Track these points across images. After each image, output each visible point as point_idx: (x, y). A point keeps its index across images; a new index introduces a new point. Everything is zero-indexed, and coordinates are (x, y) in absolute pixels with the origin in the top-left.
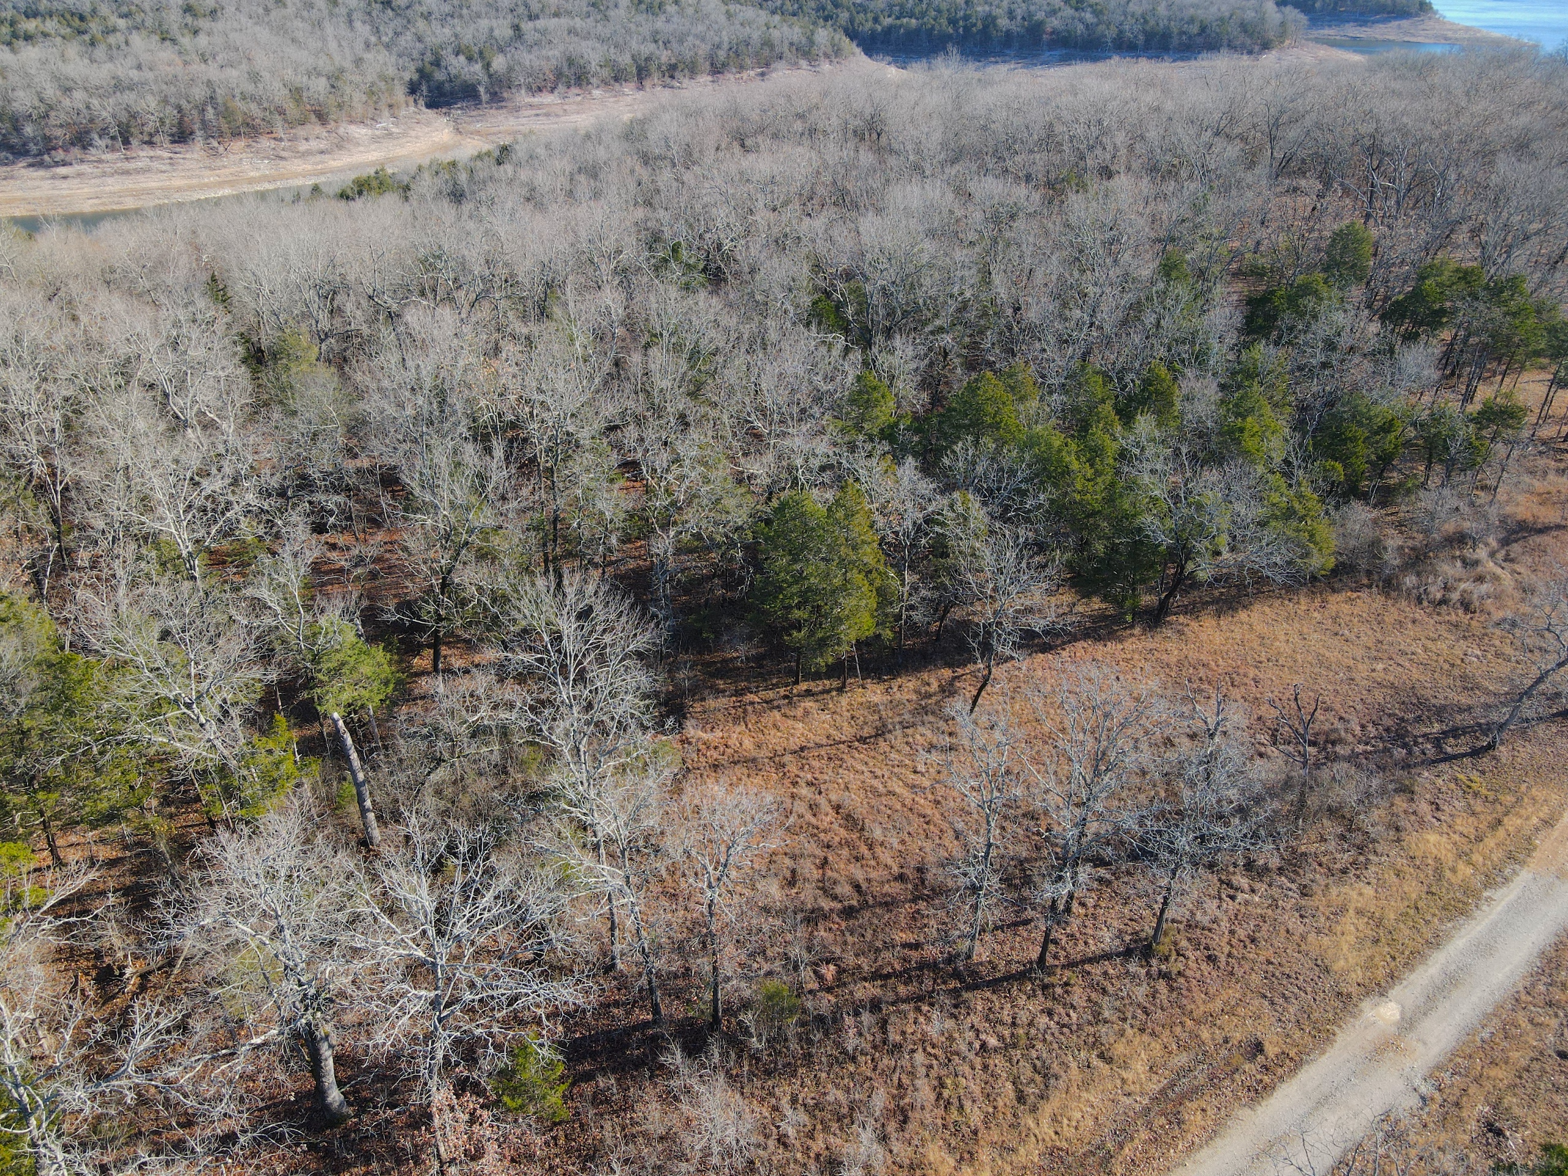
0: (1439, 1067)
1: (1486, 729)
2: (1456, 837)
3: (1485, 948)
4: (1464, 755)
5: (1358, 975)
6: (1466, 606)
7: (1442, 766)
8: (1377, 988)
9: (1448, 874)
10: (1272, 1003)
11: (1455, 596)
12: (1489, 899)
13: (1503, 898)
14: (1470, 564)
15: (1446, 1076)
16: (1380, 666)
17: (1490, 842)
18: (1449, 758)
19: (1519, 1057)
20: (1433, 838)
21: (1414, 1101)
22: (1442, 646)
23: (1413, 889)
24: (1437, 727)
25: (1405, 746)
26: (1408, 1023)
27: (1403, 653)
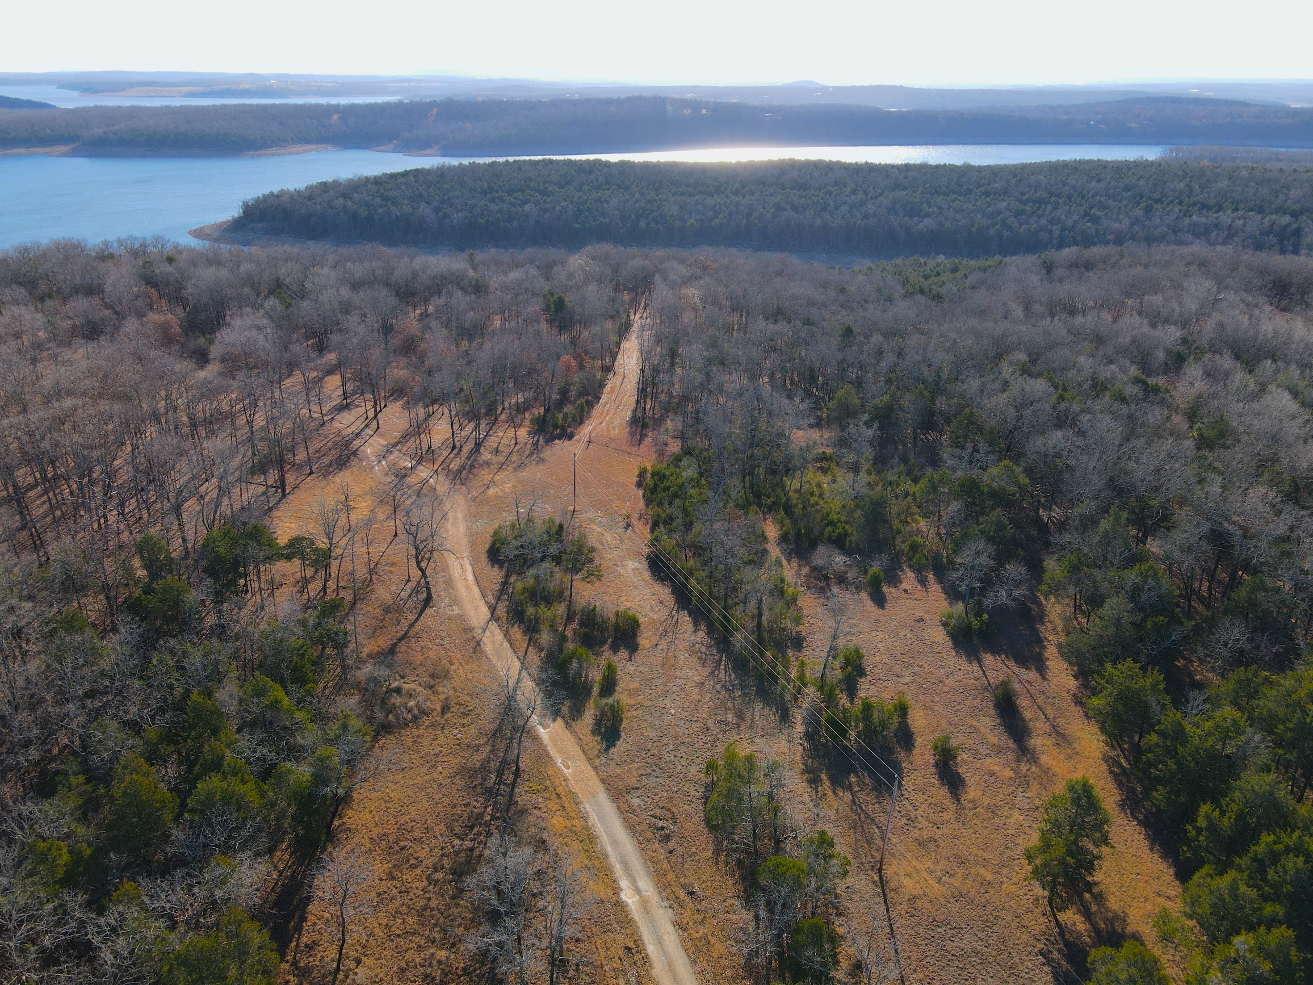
0: (660, 893)
1: (504, 763)
2: (558, 813)
3: (615, 843)
4: (515, 780)
5: (610, 893)
6: (424, 713)
7: (516, 790)
8: (617, 891)
9: (575, 829)
10: (609, 931)
11: (416, 711)
12: (593, 825)
13: (594, 819)
14: (398, 690)
15: (664, 894)
16: (440, 768)
17: (566, 805)
18: (514, 785)
19: (666, 866)
20: (554, 821)
21: (670, 911)
22: (442, 739)
23: (576, 845)
24: (493, 776)
25: (497, 795)
26: (637, 890)
27: (437, 755)
